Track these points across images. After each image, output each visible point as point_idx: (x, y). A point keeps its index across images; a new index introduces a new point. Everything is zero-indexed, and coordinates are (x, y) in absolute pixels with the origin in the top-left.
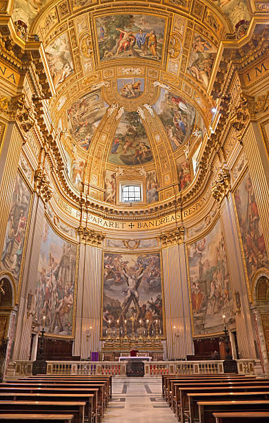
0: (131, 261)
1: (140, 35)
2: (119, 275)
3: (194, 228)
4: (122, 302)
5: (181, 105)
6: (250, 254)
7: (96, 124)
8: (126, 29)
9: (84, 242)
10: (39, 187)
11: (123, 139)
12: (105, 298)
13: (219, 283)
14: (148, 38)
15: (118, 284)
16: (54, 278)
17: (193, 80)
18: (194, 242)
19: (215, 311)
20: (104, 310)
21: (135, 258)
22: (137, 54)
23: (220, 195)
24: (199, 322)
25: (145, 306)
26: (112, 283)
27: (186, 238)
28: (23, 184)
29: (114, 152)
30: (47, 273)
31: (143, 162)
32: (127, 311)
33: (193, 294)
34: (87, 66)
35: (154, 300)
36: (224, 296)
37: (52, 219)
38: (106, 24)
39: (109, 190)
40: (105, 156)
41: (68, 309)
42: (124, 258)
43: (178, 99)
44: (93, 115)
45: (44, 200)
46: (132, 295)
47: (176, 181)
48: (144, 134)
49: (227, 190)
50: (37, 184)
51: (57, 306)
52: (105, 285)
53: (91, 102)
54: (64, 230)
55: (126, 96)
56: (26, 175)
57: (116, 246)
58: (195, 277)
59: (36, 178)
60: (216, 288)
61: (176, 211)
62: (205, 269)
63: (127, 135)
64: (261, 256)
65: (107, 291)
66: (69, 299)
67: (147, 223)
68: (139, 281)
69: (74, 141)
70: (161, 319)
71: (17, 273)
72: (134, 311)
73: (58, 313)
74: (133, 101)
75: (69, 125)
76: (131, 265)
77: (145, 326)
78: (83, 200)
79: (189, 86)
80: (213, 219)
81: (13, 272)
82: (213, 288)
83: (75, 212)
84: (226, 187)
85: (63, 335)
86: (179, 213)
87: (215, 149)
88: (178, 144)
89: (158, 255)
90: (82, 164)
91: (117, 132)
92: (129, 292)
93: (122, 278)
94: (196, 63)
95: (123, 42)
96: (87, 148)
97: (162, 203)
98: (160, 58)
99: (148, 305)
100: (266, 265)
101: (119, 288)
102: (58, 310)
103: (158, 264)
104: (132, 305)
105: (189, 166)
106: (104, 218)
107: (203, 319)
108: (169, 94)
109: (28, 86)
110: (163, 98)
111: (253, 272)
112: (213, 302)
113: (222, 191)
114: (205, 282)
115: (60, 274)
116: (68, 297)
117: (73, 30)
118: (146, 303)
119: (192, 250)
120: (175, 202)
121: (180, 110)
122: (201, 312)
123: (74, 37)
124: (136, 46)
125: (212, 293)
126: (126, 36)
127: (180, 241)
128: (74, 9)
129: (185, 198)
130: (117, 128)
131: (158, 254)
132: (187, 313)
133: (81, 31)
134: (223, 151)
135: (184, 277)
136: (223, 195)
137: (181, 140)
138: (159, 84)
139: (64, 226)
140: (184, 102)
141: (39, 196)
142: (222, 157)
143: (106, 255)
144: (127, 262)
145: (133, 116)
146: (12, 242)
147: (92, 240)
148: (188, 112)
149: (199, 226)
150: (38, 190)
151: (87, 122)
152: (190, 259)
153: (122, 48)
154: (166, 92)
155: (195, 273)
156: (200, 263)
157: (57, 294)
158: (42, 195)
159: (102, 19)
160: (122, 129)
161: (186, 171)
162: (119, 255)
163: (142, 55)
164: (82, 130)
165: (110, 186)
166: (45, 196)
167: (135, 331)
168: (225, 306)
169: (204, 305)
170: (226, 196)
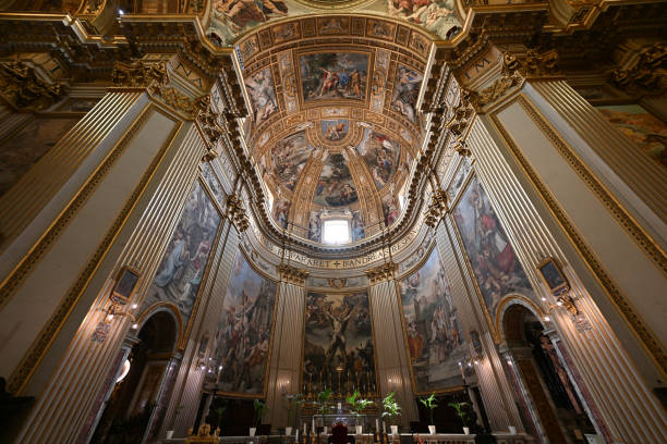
0: (336, 300)
1: (344, 75)
2: (323, 317)
3: (406, 263)
4: (326, 348)
5: (386, 143)
6: (486, 278)
7: (301, 166)
8: (330, 69)
9: (285, 280)
10: (232, 213)
11: (328, 181)
12: (306, 344)
13: (442, 323)
14: (351, 77)
15: (321, 327)
16: (246, 319)
17: (398, 115)
18: (405, 277)
19: (441, 358)
20: (305, 360)
21: (341, 298)
22: (341, 94)
23: (435, 220)
24: (420, 374)
25: (353, 353)
26: (315, 326)
27: (397, 275)
28: (210, 205)
29: (319, 194)
30: (236, 312)
31: (348, 203)
32: (332, 360)
33: (410, 337)
34: (291, 105)
35: (364, 346)
36: (452, 338)
37: (249, 254)
38: (310, 63)
39: (314, 230)
40: (310, 197)
41: (261, 359)
42: (329, 298)
43: (382, 138)
44: (298, 157)
45: (239, 228)
46: (338, 339)
47: (383, 218)
48: (349, 175)
49: (444, 212)
50: (230, 209)
51: (247, 354)
52: (307, 328)
53: (296, 144)
54: (263, 267)
55: (331, 139)
56: (216, 197)
57: (321, 286)
58: (410, 316)
59: (229, 203)
60: (438, 329)
61: (383, 248)
62: (422, 307)
63: (332, 177)
64: (506, 277)
65: (309, 336)
66: (263, 346)
67: (354, 261)
68: (346, 323)
69: (277, 180)
70: (373, 370)
71: (187, 306)
72: (341, 360)
73: (247, 364)
74: (337, 142)
75: (273, 164)
76: (337, 305)
77: (354, 380)
78: (286, 237)
79: (394, 121)
80: (426, 251)
81: (181, 306)
82: (434, 330)
83: (276, 249)
84: (442, 209)
85: (251, 393)
86: (387, 249)
87: (426, 173)
88: (383, 183)
89: (367, 294)
90: (286, 204)
91: (322, 175)
92: (334, 337)
93: (326, 320)
94: (401, 96)
95: (326, 82)
96: (292, 188)
97: (369, 239)
98: (364, 97)
99: (357, 352)
100: (517, 288)
101: (323, 332)
102: (247, 359)
103: (367, 304)
104: (338, 352)
105: (396, 202)
106: (309, 256)
107: (425, 369)
108: (374, 133)
109: (218, 95)
110: (367, 138)
111: (495, 301)
112: (437, 347)
113: (437, 215)
114: (424, 321)
115: (254, 314)
116: (262, 343)
117: (276, 66)
118: (354, 349)
119: (404, 286)
120: (382, 237)
121: (384, 148)
122: (423, 360)
123: (277, 73)
124: (340, 86)
125: (434, 335)
126: (330, 75)
127: (390, 278)
128: (277, 41)
129: (393, 233)
130: (322, 171)
131: (366, 292)
132: (404, 363)
133: (284, 67)
134: (435, 174)
135: (397, 318)
136: (439, 218)
137: (386, 179)
138: (362, 124)
139: (264, 263)
140: (388, 140)
141: (231, 223)
142: (434, 180)
143: (309, 295)
144: (332, 302)
145: (337, 159)
146: (185, 267)
147: (294, 278)
148: (392, 149)
149: (410, 260)
150: (230, 216)
151: (292, 163)
152: (403, 297)
153: (326, 88)
154: (370, 131)
155: (409, 312)
156: (415, 300)
157: (248, 340)
158: (235, 222)
159: (306, 57)
160: (327, 171)
161: (392, 208)
162: (323, 295)
163: (346, 95)
164: (287, 171)
165: (314, 226)
166: (240, 224)
167: (342, 387)
168: (454, 351)
169: (426, 351)
170: (443, 218)
